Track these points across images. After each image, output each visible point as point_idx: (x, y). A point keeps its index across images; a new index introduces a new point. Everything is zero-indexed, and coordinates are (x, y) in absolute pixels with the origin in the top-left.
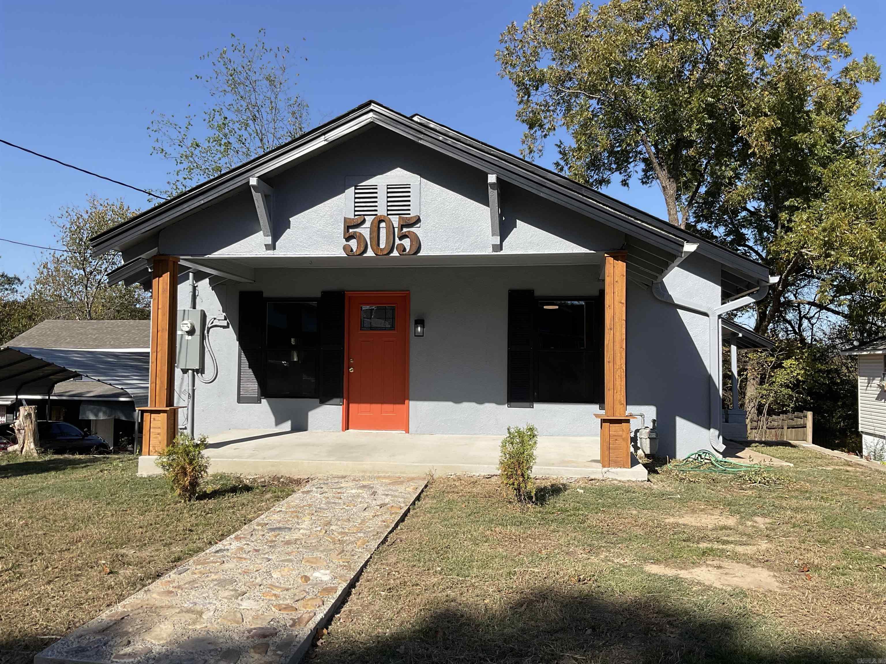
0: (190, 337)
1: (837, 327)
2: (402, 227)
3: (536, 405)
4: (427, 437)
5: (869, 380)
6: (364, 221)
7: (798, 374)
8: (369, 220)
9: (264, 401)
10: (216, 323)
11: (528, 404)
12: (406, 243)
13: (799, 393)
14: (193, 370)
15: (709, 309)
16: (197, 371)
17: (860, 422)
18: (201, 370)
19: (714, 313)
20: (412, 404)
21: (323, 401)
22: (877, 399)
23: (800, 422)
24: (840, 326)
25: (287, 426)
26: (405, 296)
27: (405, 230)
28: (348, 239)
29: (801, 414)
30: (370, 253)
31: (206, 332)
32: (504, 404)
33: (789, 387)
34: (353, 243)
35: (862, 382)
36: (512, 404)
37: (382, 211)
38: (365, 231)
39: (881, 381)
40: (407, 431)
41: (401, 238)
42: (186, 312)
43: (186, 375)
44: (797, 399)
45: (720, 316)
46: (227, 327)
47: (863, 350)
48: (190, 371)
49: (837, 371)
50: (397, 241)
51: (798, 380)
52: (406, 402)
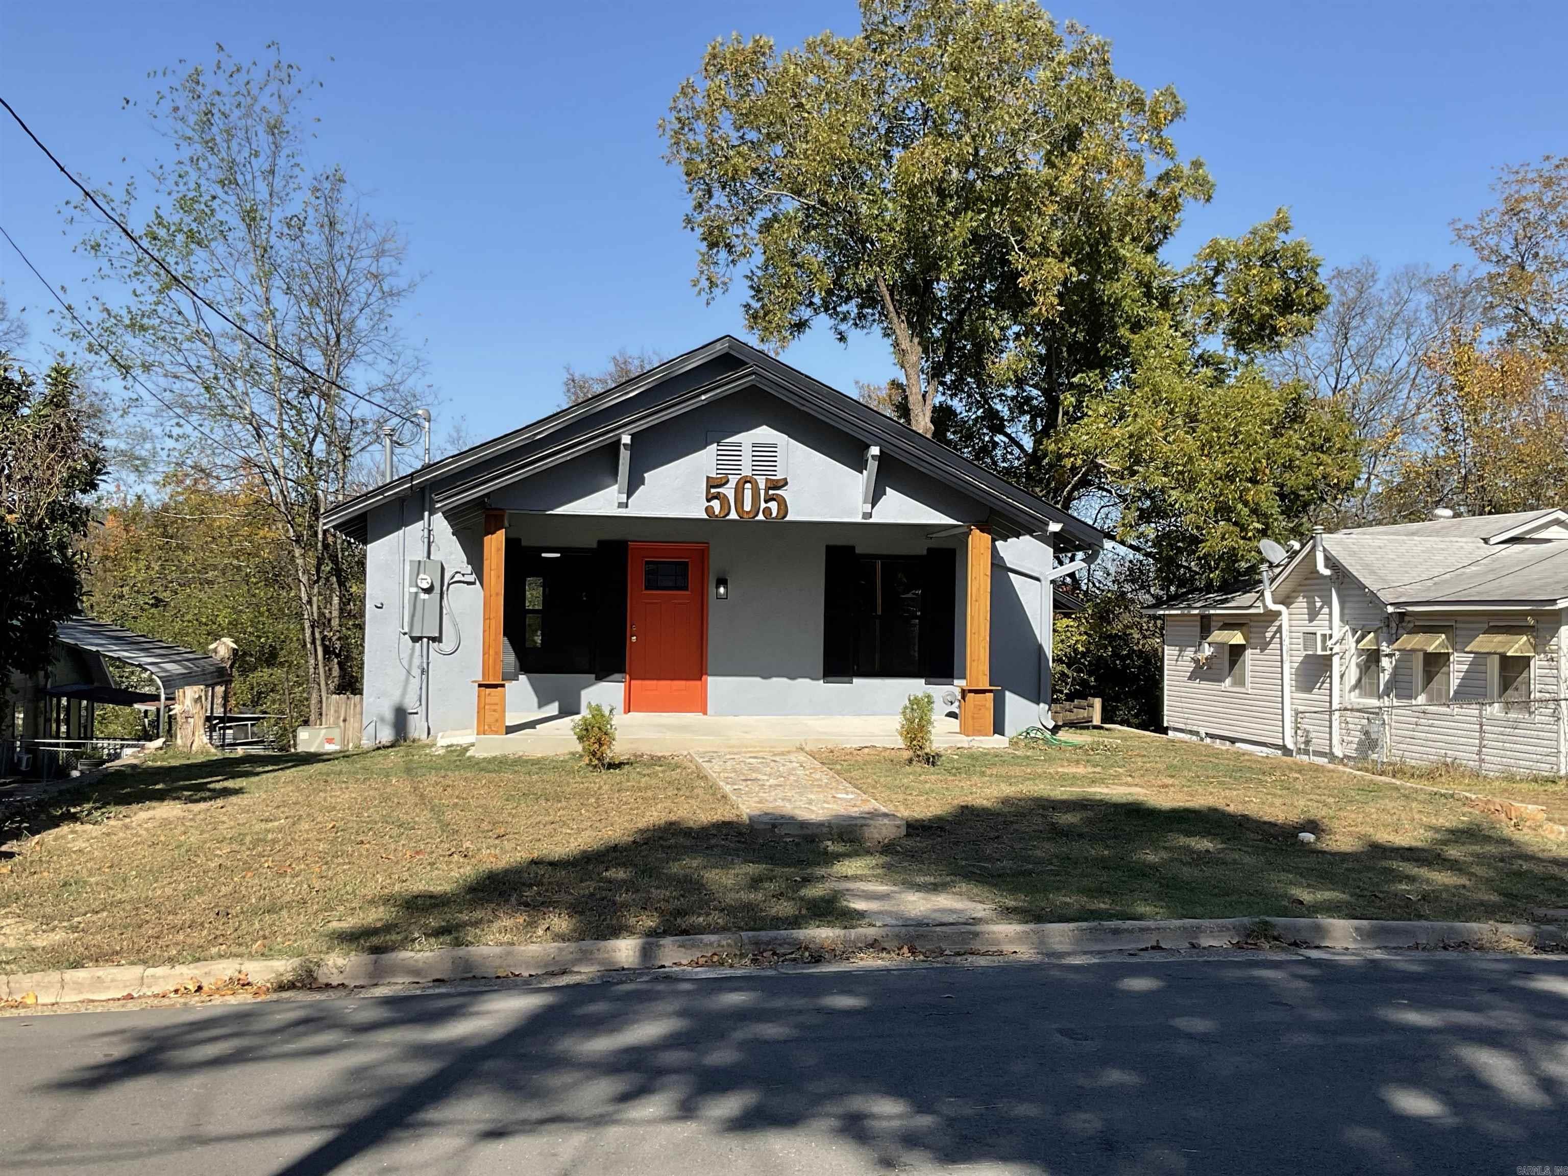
0: (426, 596)
1: (1127, 564)
2: (768, 488)
3: (855, 680)
4: (731, 718)
5: (1180, 651)
6: (727, 482)
7: (1077, 641)
8: (733, 481)
9: (523, 678)
10: (458, 577)
11: (846, 679)
12: (773, 505)
13: (1079, 671)
14: (429, 638)
15: (1041, 573)
16: (434, 639)
17: (1166, 712)
18: (438, 639)
19: (1046, 578)
20: (711, 680)
21: (600, 678)
22: (1190, 678)
23: (1083, 714)
24: (1131, 562)
25: (553, 709)
26: (703, 551)
27: (771, 492)
28: (708, 500)
29: (1084, 703)
30: (733, 515)
31: (445, 588)
32: (818, 679)
33: (1062, 662)
34: (716, 504)
35: (1170, 652)
36: (830, 679)
37: (747, 472)
38: (729, 491)
39: (1195, 652)
40: (705, 713)
41: (766, 502)
42: (422, 565)
43: (418, 645)
44: (1074, 679)
45: (1053, 582)
46: (473, 583)
47: (1171, 607)
48: (425, 640)
49: (1125, 638)
50: (763, 505)
51: (1076, 651)
52: (704, 677)
